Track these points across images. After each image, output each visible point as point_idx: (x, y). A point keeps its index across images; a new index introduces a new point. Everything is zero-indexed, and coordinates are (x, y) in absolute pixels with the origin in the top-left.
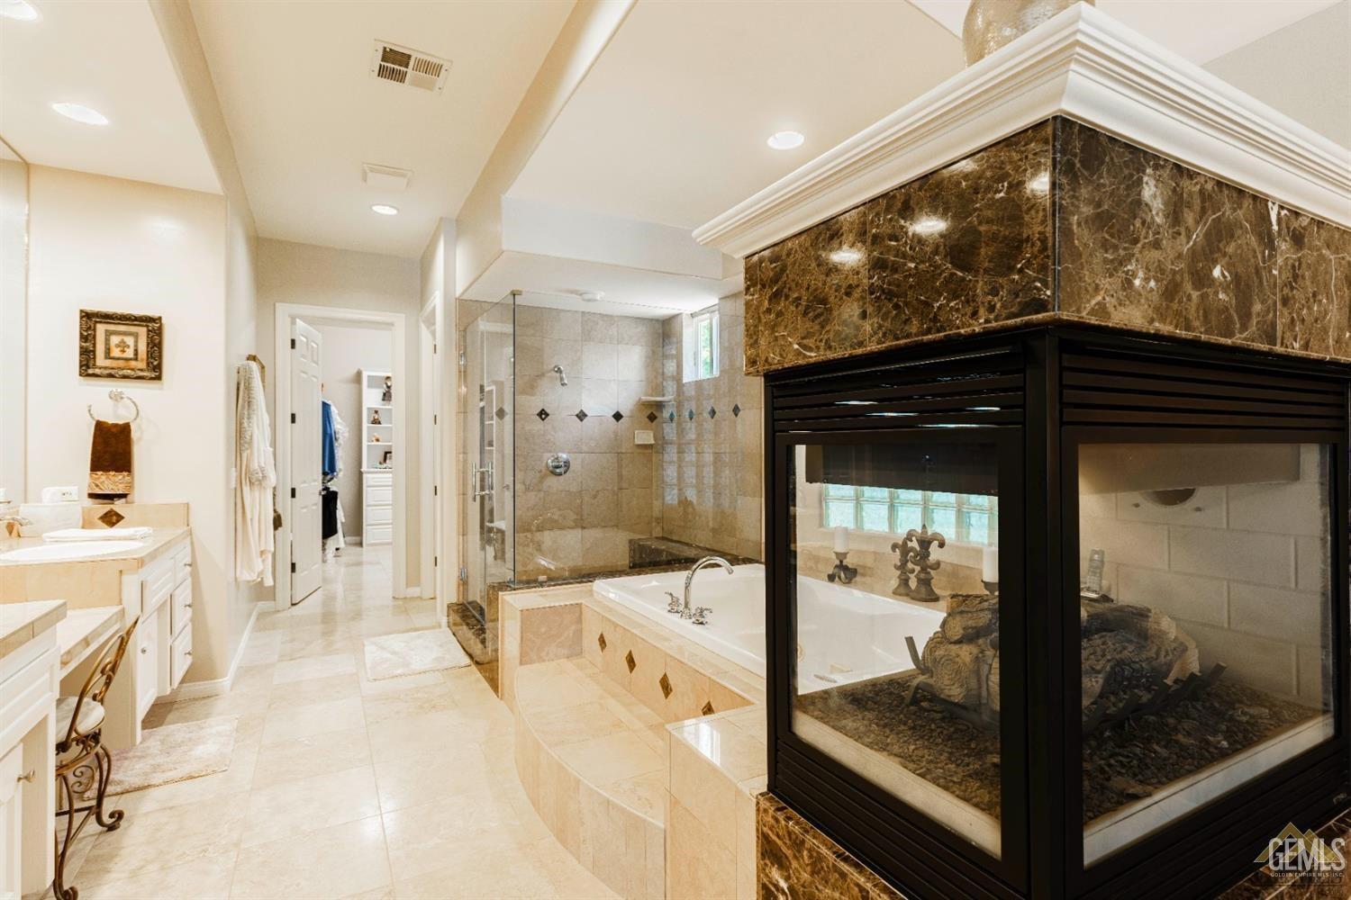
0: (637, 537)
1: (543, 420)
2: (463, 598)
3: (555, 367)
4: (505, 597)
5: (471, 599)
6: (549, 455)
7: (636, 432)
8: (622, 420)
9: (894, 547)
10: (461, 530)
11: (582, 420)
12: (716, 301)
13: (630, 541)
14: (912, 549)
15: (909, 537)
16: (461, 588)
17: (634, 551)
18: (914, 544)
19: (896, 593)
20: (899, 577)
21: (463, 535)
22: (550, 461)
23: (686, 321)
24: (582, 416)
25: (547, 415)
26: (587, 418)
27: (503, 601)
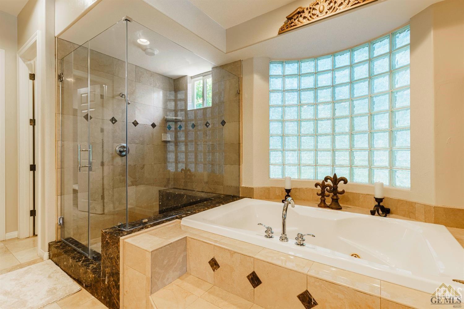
0: (162, 188)
1: (113, 123)
2: (61, 237)
3: (120, 94)
4: (126, 240)
5: (67, 236)
6: (117, 144)
7: (162, 134)
8: (155, 128)
9: (316, 185)
10: (59, 192)
11: (135, 126)
12: (210, 69)
13: (160, 191)
14: (328, 186)
15: (326, 179)
16: (59, 231)
17: (162, 196)
18: (329, 182)
19: (320, 206)
20: (320, 199)
21: (61, 195)
22: (117, 148)
23: (189, 80)
24: (135, 123)
25: (116, 121)
26: (138, 125)
27: (124, 243)
